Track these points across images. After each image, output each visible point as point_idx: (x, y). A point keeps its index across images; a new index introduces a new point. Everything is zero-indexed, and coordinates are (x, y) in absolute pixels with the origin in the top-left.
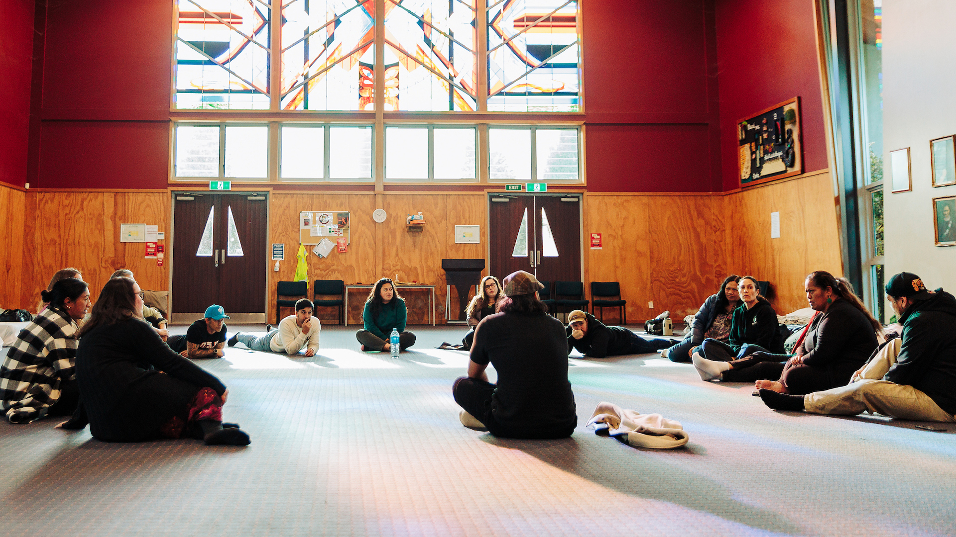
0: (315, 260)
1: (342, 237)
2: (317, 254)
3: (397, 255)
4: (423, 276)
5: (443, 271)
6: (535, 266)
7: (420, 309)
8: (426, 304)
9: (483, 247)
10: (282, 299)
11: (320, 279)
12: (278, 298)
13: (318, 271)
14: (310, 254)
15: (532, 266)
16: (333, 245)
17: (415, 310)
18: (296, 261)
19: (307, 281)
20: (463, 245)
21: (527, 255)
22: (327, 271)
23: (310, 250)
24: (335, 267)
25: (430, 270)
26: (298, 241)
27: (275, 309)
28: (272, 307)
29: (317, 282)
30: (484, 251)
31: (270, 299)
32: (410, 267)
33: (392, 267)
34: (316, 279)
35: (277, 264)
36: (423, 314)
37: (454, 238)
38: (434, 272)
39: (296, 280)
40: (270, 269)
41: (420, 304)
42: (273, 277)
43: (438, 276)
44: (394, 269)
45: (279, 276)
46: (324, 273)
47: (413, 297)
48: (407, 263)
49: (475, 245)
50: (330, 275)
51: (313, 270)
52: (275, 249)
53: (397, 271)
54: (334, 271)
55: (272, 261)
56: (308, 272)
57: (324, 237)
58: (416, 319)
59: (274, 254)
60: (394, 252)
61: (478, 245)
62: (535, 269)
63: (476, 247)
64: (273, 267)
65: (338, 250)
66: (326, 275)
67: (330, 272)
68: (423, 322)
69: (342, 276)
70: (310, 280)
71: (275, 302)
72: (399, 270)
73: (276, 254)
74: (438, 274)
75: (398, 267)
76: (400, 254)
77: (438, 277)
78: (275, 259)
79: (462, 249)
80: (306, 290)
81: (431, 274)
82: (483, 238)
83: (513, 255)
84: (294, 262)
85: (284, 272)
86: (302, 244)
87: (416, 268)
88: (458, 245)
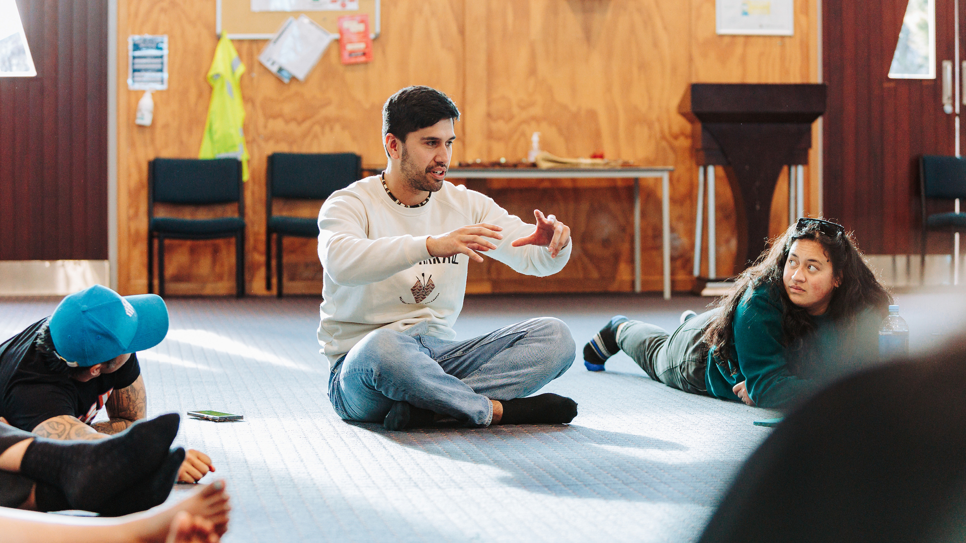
0: (267, 88)
1: (352, 16)
2: (274, 69)
3: (533, 72)
4: (615, 137)
5: (680, 123)
6: (957, 110)
7: (606, 243)
8: (626, 229)
9: (805, 47)
10: (162, 214)
11: (283, 148)
12: (150, 213)
13: (278, 125)
14: (250, 69)
15: (948, 109)
16: (325, 39)
17: (589, 246)
18: (206, 91)
19: (244, 157)
20: (741, 40)
21: (931, 75)
22: (307, 124)
23: (251, 56)
24: (330, 111)
25: (637, 119)
26: (211, 27)
27: (143, 247)
28: (134, 240)
29: (274, 160)
30: (806, 58)
31: (124, 217)
32: (574, 109)
33: (515, 110)
34: (271, 148)
35: (146, 103)
36: (617, 258)
37: (713, 20)
38: (650, 126)
39: (206, 152)
40: (123, 119)
41: (606, 227)
42: (132, 144)
43: (664, 138)
44: (524, 115)
45: (153, 140)
46: (295, 129)
47: (585, 206)
48: (563, 96)
49: (778, 41)
50: (316, 136)
51: (261, 121)
52: (137, 53)
53: (533, 124)
54: (328, 122)
55: (129, 92)
56: (246, 129)
57: (296, 14)
58: (595, 275)
59: (135, 71)
60: (521, 62)
61: (787, 41)
62: (957, 120)
63: (783, 46)
64: (132, 111)
65: (340, 55)
66: (305, 135)
67: (317, 128)
68: (614, 287)
69: (354, 138)
70: (251, 153)
71: (143, 225)
72: (536, 119)
73: (139, 71)
74: (662, 132)
75: (536, 111)
76: (543, 68)
77: (664, 144)
78: (137, 87)
79: (739, 50)
80: (239, 185)
81: (642, 132)
82: (803, 19)
83: (892, 75)
84: (200, 95)
85: (166, 126)
86: (227, 37)
87: (592, 115)
88: (726, 40)
